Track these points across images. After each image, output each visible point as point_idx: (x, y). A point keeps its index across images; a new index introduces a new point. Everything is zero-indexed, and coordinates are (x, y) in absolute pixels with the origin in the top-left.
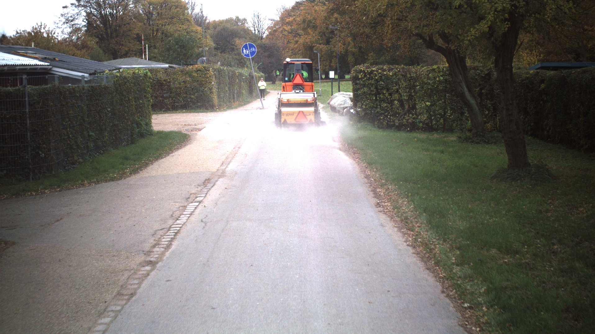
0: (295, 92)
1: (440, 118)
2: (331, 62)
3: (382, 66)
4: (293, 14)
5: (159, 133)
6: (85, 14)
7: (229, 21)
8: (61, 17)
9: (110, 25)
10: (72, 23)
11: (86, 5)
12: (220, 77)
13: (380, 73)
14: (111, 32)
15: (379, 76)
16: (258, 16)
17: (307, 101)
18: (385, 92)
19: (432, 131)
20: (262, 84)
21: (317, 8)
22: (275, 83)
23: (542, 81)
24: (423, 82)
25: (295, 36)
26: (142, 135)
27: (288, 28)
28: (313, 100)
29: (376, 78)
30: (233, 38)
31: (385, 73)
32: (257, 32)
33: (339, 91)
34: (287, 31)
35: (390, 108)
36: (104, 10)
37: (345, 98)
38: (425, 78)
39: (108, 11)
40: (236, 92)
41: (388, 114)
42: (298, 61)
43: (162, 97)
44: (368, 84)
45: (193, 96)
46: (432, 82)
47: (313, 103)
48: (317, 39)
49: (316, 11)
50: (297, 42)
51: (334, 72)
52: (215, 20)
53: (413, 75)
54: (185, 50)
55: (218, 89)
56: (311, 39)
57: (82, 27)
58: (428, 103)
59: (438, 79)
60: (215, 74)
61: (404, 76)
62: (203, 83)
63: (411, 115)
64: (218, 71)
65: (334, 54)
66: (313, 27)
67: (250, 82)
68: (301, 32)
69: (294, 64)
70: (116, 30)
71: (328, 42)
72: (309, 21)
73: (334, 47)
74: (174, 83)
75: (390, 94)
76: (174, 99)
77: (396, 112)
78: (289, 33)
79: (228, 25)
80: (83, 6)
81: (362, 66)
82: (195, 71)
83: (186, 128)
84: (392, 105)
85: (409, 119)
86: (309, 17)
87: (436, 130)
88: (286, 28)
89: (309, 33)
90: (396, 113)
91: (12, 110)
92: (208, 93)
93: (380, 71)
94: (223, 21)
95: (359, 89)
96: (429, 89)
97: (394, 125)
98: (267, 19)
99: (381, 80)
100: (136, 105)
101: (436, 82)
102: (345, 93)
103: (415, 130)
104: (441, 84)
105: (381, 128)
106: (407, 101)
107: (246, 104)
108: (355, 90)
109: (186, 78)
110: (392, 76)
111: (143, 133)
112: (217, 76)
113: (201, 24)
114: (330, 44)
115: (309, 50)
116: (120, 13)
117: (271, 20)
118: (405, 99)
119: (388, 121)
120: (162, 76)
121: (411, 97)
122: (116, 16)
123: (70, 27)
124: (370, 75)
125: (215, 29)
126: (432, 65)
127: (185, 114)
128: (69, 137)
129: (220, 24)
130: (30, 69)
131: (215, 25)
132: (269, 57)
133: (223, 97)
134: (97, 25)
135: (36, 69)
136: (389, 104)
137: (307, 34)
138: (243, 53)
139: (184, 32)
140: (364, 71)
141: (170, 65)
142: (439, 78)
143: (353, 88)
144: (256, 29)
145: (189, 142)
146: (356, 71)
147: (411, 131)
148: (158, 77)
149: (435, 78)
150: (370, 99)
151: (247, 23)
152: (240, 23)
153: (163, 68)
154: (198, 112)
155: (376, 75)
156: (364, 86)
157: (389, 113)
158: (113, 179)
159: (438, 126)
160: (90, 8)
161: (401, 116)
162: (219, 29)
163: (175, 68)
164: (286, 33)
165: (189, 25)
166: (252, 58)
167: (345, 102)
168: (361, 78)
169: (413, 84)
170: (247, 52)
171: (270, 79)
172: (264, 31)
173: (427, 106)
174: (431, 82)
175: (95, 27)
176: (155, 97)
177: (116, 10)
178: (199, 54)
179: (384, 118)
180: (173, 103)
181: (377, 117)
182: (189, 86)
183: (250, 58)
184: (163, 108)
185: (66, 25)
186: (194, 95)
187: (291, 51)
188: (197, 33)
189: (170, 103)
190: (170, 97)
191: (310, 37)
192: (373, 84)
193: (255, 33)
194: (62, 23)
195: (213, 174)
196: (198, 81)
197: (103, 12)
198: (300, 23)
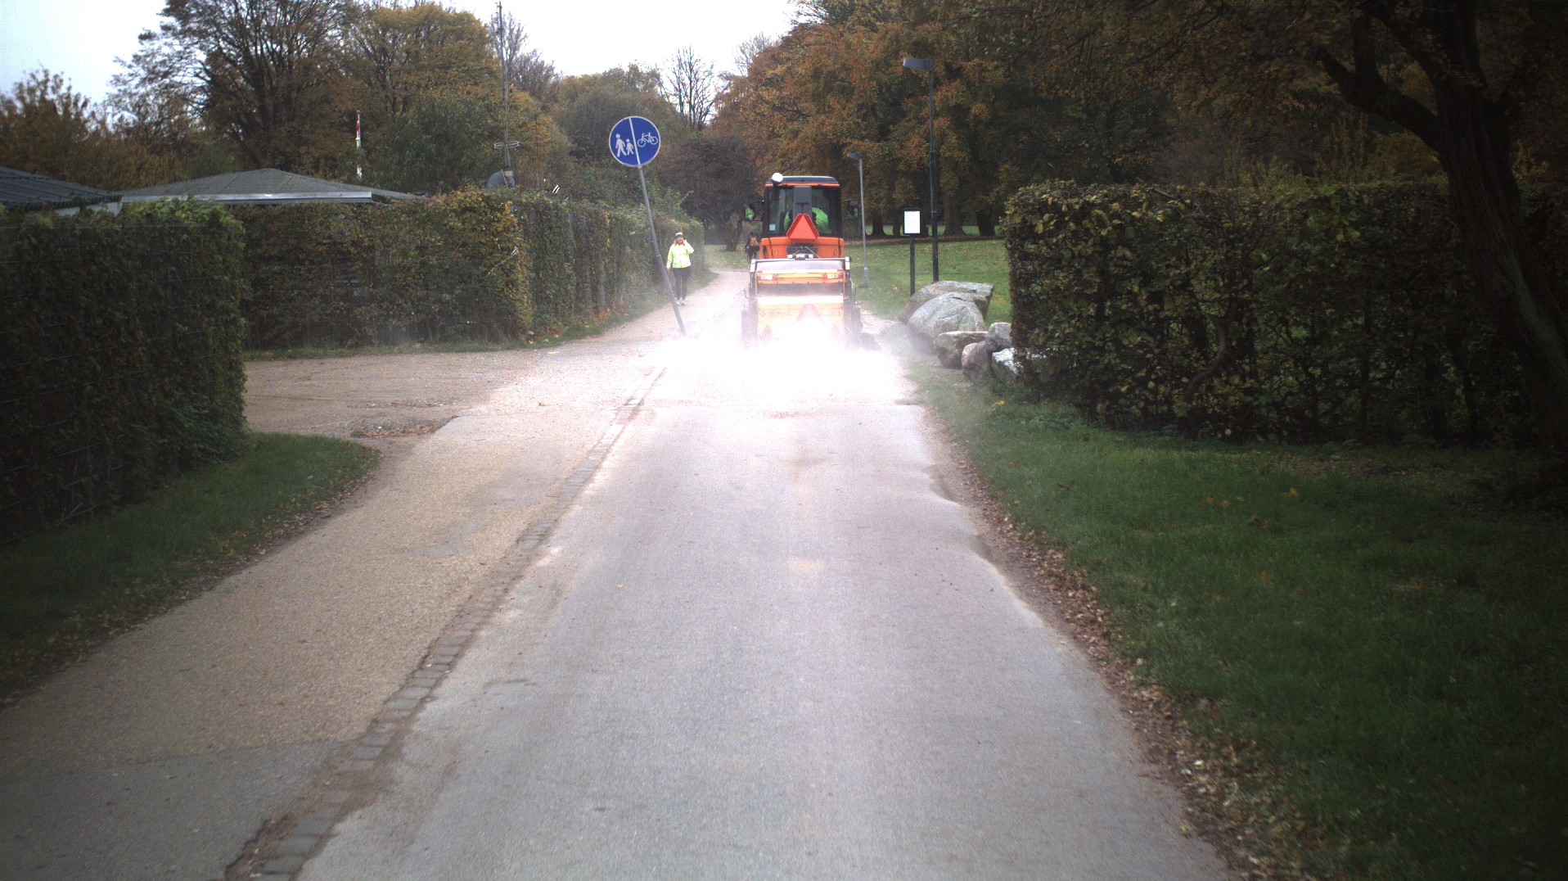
1: (1347, 391)
2: (892, 188)
3: (1121, 188)
4: (785, 55)
6: (202, 56)
7: (614, 77)
8: (134, 64)
9: (271, 87)
10: (167, 81)
12: (543, 230)
13: (1116, 215)
14: (275, 105)
15: (1116, 227)
16: (690, 64)
17: (825, 277)
18: (1136, 289)
21: (852, 38)
24: (1285, 250)
25: (791, 119)
27: (770, 94)
29: (1104, 233)
31: (1134, 214)
32: (686, 108)
33: (936, 279)
34: (767, 103)
35: (1157, 351)
36: (255, 45)
37: (959, 304)
38: (1289, 234)
39: (267, 46)
40: (602, 281)
41: (1148, 374)
42: (803, 180)
43: (347, 298)
44: (1073, 256)
45: (447, 297)
46: (1318, 248)
48: (853, 126)
49: (848, 45)
50: (796, 134)
51: (917, 213)
54: (452, 149)
55: (536, 273)
56: (836, 125)
57: (195, 92)
58: (1299, 333)
59: (1340, 237)
60: (521, 222)
61: (1211, 226)
62: (483, 250)
63: (1236, 380)
64: (537, 212)
65: (901, 167)
66: (843, 91)
68: (807, 105)
69: (792, 187)
70: (288, 101)
71: (883, 134)
72: (829, 73)
73: (902, 147)
74: (385, 253)
75: (1157, 297)
77: (1180, 365)
78: (774, 108)
79: (608, 91)
80: (195, 34)
81: (1045, 186)
82: (454, 211)
84: (1161, 343)
85: (1228, 395)
86: (830, 64)
88: (765, 94)
89: (829, 107)
90: (1181, 371)
92: (500, 284)
93: (1116, 206)
94: (595, 77)
95: (1035, 276)
96: (1305, 275)
98: (715, 74)
99: (1122, 241)
101: (1333, 249)
102: (957, 284)
103: (1252, 435)
104: (1353, 257)
105: (1124, 428)
106: (1222, 322)
109: (424, 235)
110: (1163, 224)
112: (531, 229)
114: (889, 139)
115: (830, 155)
116: (301, 51)
117: (727, 78)
118: (1211, 317)
119: (1147, 401)
120: (345, 229)
121: (1236, 309)
122: (290, 61)
123: (160, 94)
124: (1077, 223)
125: (573, 99)
131: (575, 88)
132: (720, 175)
133: (556, 296)
134: (236, 86)
136: (1151, 334)
137: (825, 112)
138: (615, 151)
139: (480, 107)
140: (1055, 208)
141: (380, 192)
142: (1345, 233)
143: (1013, 274)
144: (685, 100)
146: (1023, 205)
147: (1236, 439)
148: (333, 231)
149: (1329, 234)
150: (1080, 316)
151: (661, 85)
152: (642, 85)
153: (349, 203)
154: (464, 351)
155: (1102, 225)
156: (1057, 262)
157: (1151, 370)
159: (1340, 421)
160: (217, 38)
161: (1199, 383)
163: (391, 202)
164: (765, 109)
165: (494, 86)
167: (961, 316)
168: (1046, 235)
169: (1246, 255)
170: (629, 146)
172: (705, 105)
173: (1295, 342)
174: (1315, 249)
175: (231, 92)
176: (322, 297)
177: (289, 44)
178: (496, 160)
179: (1131, 391)
180: (382, 319)
181: (1107, 385)
182: (434, 261)
183: (640, 166)
184: (351, 337)
187: (779, 160)
189: (371, 319)
190: (372, 299)
191: (836, 119)
192: (1088, 258)
193: (682, 111)
197: (252, 51)
198: (804, 80)
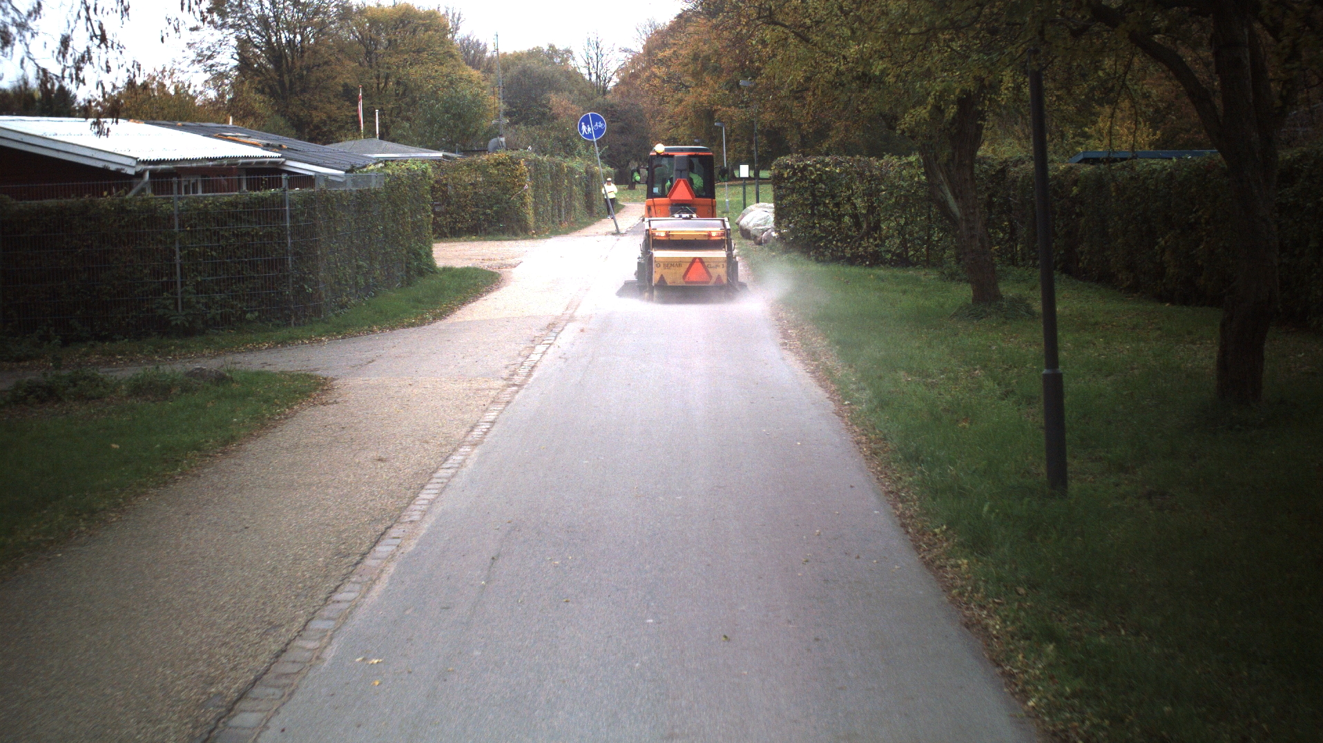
0: (680, 217)
1: (921, 246)
3: (821, 158)
4: (671, 40)
5: (445, 269)
6: (234, 42)
7: (534, 54)
8: (187, 50)
9: (287, 65)
10: (210, 62)
11: (239, 25)
12: (538, 175)
13: (819, 170)
14: (291, 81)
15: (818, 175)
16: (597, 43)
17: (710, 235)
18: (827, 201)
19: (908, 266)
20: (611, 190)
22: (634, 188)
23: (1075, 183)
24: (893, 185)
25: (677, 89)
26: (421, 273)
27: (661, 71)
28: (723, 235)
29: (813, 177)
30: (543, 91)
31: (827, 169)
32: (594, 78)
33: (758, 202)
34: (659, 77)
35: (837, 228)
36: (276, 35)
37: (766, 214)
38: (895, 178)
39: (284, 36)
40: (563, 205)
41: (833, 238)
42: (682, 150)
44: (800, 187)
45: (489, 211)
46: (907, 184)
47: (722, 241)
48: (723, 97)
50: (680, 101)
51: (747, 166)
52: (505, 53)
53: (876, 172)
54: (463, 123)
55: (535, 197)
56: (710, 96)
57: (230, 70)
58: (901, 220)
59: (916, 179)
60: (529, 171)
61: (861, 175)
62: (509, 186)
63: (871, 240)
64: (535, 164)
66: (715, 70)
67: (587, 186)
68: (688, 79)
70: (301, 77)
72: (705, 57)
74: (454, 186)
75: (837, 205)
76: (454, 216)
77: (847, 234)
78: (664, 81)
79: (533, 64)
80: (231, 27)
81: (788, 157)
82: (492, 164)
83: (490, 263)
84: (839, 224)
85: (868, 247)
86: (706, 50)
87: (914, 265)
88: (656, 71)
89: (705, 82)
90: (847, 236)
91: (267, 223)
92: (518, 205)
93: (818, 166)
94: (522, 54)
95: (785, 196)
96: (901, 195)
97: (843, 257)
98: (616, 49)
99: (821, 181)
100: (413, 223)
101: (913, 184)
102: (765, 204)
103: (878, 264)
104: (922, 188)
106: (865, 215)
107: (583, 228)
108: (778, 199)
109: (476, 177)
110: (840, 174)
111: (422, 269)
112: (533, 174)
113: (474, 61)
114: (749, 107)
116: (310, 40)
117: (626, 52)
118: (861, 214)
119: (833, 250)
121: (871, 209)
122: (302, 47)
123: (205, 71)
124: (802, 173)
125: (506, 70)
126: (908, 155)
127: (476, 243)
128: (337, 266)
129: (517, 62)
130: (257, 163)
131: (507, 61)
132: (623, 132)
133: (543, 213)
134: (260, 65)
135: (263, 163)
136: (834, 220)
137: (701, 86)
138: (581, 132)
139: (445, 81)
140: (792, 166)
141: (446, 154)
143: (775, 195)
144: (593, 71)
145: (502, 283)
146: (779, 165)
147: (871, 266)
149: (912, 178)
150: (803, 213)
151: (573, 59)
152: (559, 60)
154: (500, 240)
155: (812, 173)
156: (793, 190)
157: (835, 236)
158: (413, 325)
159: (918, 258)
160: (247, 30)
161: (856, 241)
162: (514, 71)
163: (455, 159)
164: (657, 82)
165: (454, 66)
166: (597, 141)
167: (766, 220)
168: (789, 178)
169: (876, 187)
170: (589, 129)
171: (623, 179)
172: (609, 75)
173: (899, 224)
174: (905, 185)
175: (256, 70)
177: (302, 35)
178: (490, 130)
179: (825, 245)
180: (452, 223)
181: (815, 242)
182: (482, 192)
183: (595, 140)
185: (197, 67)
186: (491, 207)
187: (667, 121)
188: (471, 82)
189: (446, 224)
190: (447, 212)
191: (706, 93)
192: (807, 188)
193: (590, 79)
194: (189, 62)
195: (557, 318)
196: (498, 183)
197: (274, 39)
198: (686, 61)
